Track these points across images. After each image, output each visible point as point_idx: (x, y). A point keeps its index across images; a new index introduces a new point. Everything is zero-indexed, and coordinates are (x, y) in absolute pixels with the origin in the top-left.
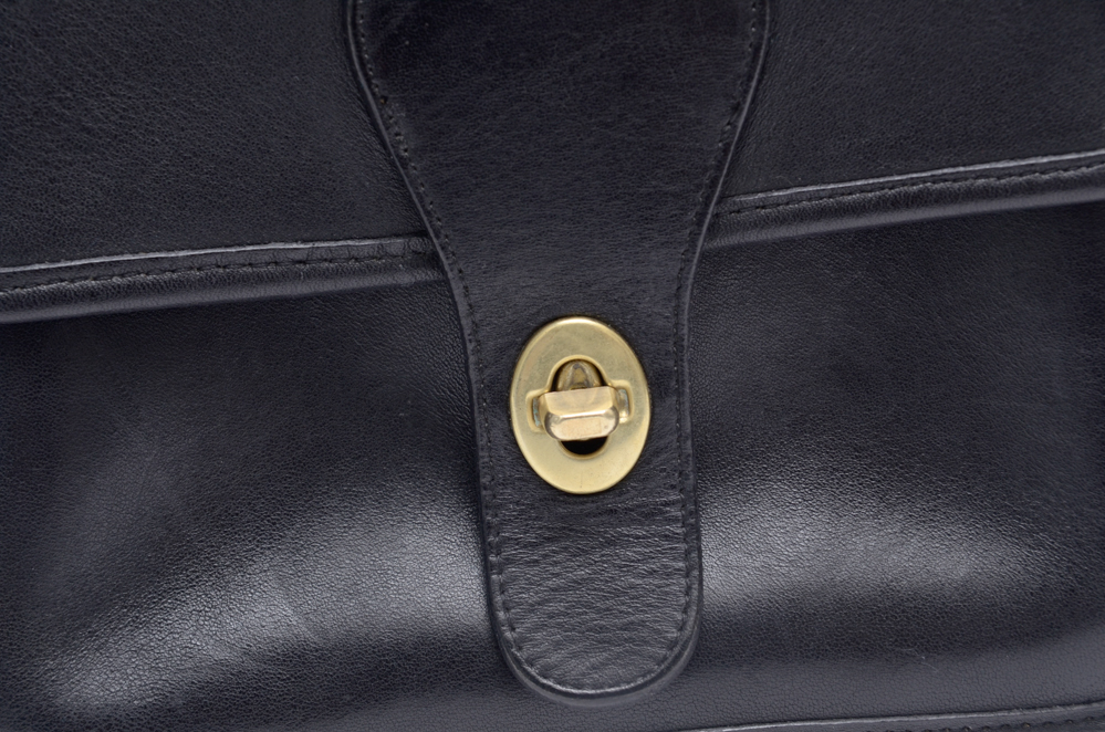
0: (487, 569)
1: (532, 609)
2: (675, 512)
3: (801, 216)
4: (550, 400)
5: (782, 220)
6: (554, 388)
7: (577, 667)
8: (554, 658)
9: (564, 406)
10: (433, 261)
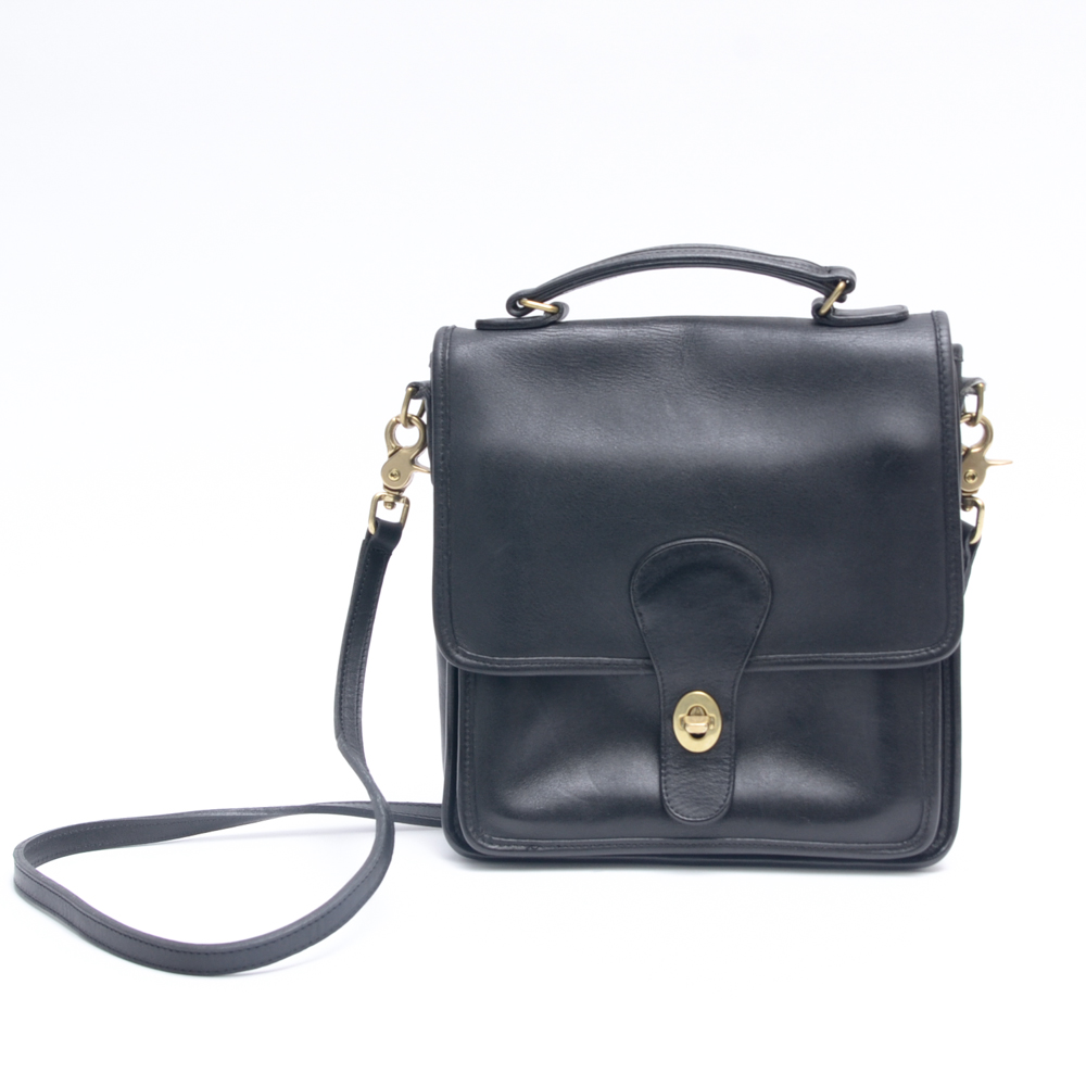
0: (661, 775)
1: (675, 790)
2: (726, 761)
3: (778, 664)
4: (687, 719)
5: (772, 665)
6: (689, 714)
7: (687, 811)
8: (680, 807)
9: (692, 721)
10: (651, 668)
